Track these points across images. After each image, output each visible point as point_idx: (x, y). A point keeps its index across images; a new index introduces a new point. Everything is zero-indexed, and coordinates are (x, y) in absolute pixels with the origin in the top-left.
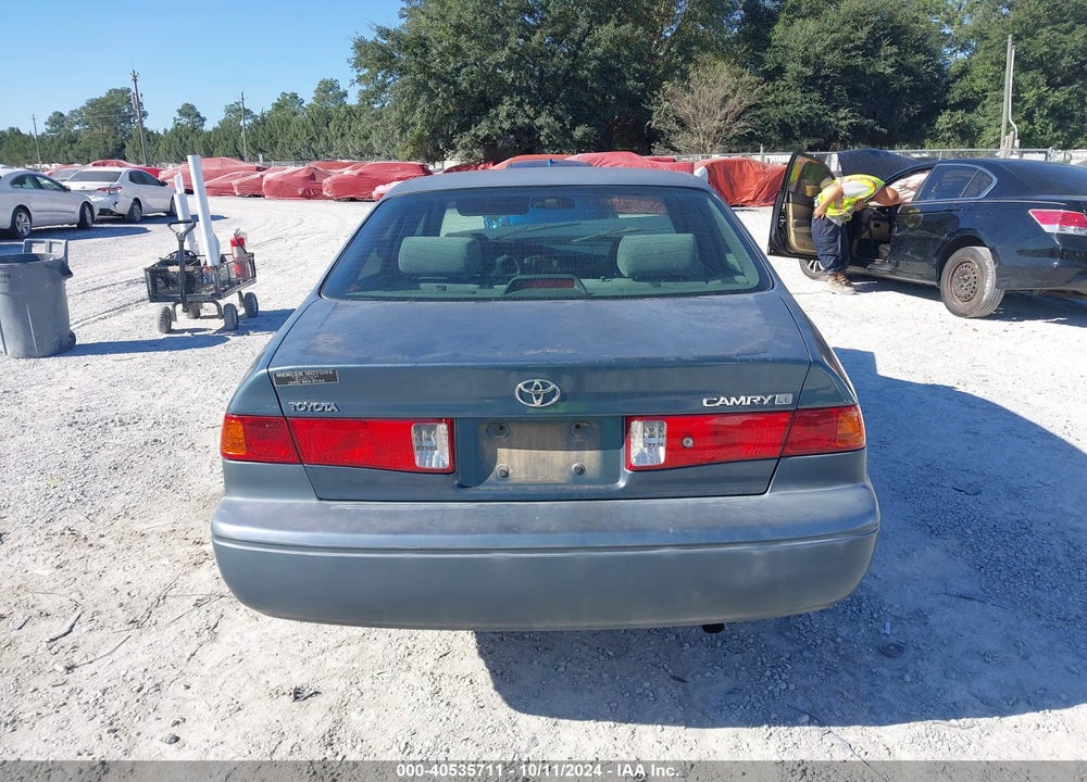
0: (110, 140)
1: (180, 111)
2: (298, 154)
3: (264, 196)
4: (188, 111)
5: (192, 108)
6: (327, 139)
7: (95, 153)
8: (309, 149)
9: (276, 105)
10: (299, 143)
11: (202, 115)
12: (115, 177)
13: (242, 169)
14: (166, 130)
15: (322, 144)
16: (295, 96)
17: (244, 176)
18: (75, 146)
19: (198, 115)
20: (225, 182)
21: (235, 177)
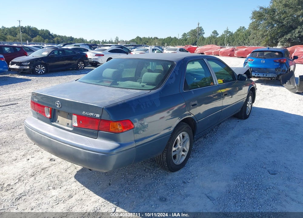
0: (194, 40)
1: (213, 32)
2: (239, 44)
3: (219, 55)
4: (215, 32)
5: (216, 31)
6: (248, 40)
7: (190, 43)
8: (243, 42)
9: (238, 30)
10: (240, 41)
11: (218, 33)
12: (176, 50)
13: (217, 48)
14: (207, 37)
15: (247, 41)
16: (244, 27)
17: (216, 50)
18: (186, 41)
19: (217, 33)
20: (211, 51)
21: (214, 50)
